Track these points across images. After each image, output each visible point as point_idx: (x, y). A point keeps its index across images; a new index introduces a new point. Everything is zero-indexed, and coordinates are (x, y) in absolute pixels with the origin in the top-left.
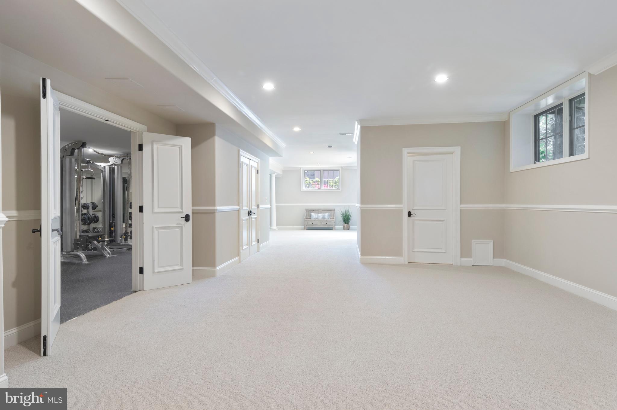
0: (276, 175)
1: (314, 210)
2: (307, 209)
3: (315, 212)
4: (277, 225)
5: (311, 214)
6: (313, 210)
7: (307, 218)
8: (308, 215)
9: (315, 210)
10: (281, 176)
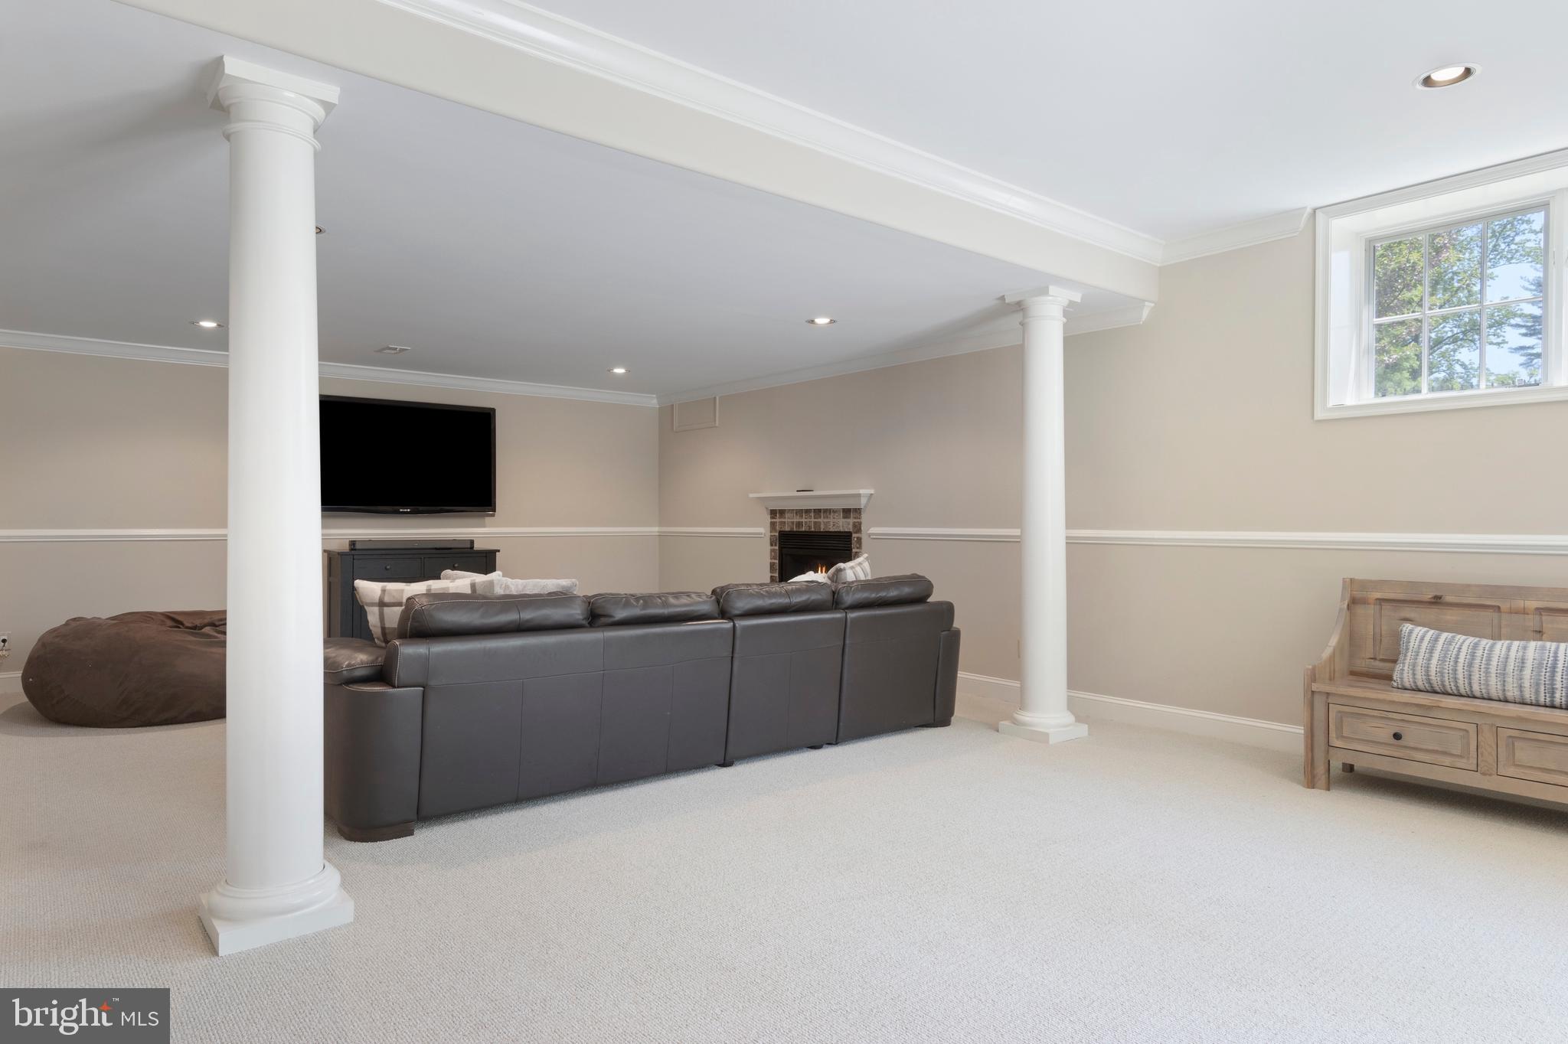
0: (1071, 312)
1: (1437, 601)
2: (1365, 585)
3: (1451, 616)
4: (1077, 678)
5: (1397, 637)
6: (1428, 596)
7: (1362, 664)
8: (1377, 639)
9: (1449, 598)
10: (1145, 313)
